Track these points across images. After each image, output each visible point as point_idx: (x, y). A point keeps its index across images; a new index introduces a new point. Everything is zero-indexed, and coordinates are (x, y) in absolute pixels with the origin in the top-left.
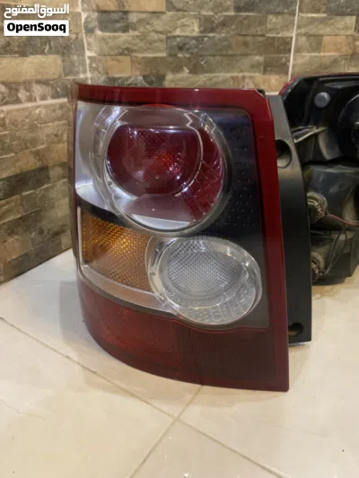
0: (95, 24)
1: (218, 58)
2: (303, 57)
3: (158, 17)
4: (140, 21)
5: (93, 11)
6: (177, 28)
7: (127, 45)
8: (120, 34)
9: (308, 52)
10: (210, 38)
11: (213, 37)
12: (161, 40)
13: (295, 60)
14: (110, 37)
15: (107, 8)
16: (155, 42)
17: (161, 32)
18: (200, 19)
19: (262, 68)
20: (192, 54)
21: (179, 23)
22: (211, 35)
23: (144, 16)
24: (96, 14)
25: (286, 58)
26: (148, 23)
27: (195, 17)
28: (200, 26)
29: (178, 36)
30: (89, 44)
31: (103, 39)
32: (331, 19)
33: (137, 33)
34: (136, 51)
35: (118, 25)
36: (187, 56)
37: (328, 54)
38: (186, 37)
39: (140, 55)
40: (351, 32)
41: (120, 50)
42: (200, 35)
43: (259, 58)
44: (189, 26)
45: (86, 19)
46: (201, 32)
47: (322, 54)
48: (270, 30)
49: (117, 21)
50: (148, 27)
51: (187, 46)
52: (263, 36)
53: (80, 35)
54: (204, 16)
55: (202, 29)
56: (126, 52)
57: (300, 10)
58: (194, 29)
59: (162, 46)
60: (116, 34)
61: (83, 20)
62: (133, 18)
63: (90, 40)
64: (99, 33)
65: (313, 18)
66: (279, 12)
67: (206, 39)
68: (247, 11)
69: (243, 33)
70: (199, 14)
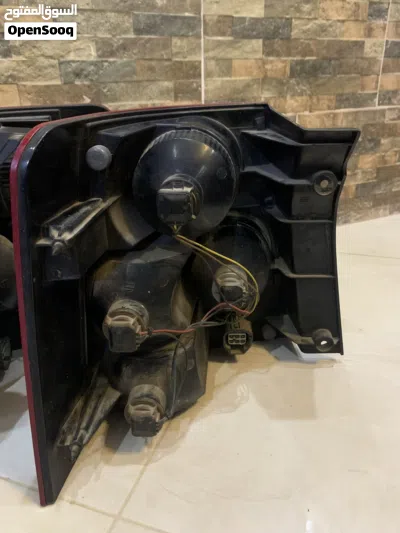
1: (122, 84)
2: (214, 82)
4: (24, 44)
6: (69, 52)
7: (11, 72)
9: (219, 76)
10: (110, 63)
11: (114, 62)
12: (53, 66)
13: (206, 85)
16: (46, 68)
17: (51, 57)
18: (97, 43)
19: (172, 94)
20: (92, 80)
21: (72, 46)
22: (111, 60)
25: (197, 83)
26: (34, 47)
27: (90, 40)
28: (98, 50)
29: (73, 61)
32: (237, 42)
33: (22, 58)
34: (23, 79)
36: (86, 83)
37: (240, 79)
38: (83, 62)
39: (28, 83)
40: (260, 55)
41: (3, 78)
42: (100, 59)
43: (168, 84)
44: (84, 49)
46: (99, 56)
47: (233, 78)
48: (177, 53)
50: (34, 50)
51: (85, 73)
52: (169, 60)
54: (101, 38)
55: (99, 53)
56: (10, 80)
57: (205, 33)
58: (92, 54)
59: (55, 72)
65: (219, 41)
66: (183, 35)
67: (106, 64)
68: (148, 33)
69: (147, 57)
70: (95, 36)
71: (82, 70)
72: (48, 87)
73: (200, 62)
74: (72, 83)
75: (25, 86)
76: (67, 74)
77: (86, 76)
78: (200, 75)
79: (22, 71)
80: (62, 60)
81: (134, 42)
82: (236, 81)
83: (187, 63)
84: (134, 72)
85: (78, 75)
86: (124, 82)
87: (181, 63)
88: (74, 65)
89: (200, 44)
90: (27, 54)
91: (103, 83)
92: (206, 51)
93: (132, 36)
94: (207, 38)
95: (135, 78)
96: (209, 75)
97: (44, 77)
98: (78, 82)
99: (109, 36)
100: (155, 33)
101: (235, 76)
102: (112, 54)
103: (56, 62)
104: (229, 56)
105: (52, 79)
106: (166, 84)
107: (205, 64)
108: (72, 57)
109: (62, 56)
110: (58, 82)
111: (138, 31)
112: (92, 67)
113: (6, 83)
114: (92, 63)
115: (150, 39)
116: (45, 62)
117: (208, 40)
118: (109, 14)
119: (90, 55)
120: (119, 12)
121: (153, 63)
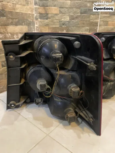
0: (38, 17)
4: (51, 16)
6: (62, 18)
7: (47, 23)
9: (104, 26)
11: (73, 21)
14: (42, 21)
19: (89, 31)
23: (53, 15)
24: (39, 14)
25: (96, 28)
26: (54, 17)
30: (36, 23)
31: (40, 21)
34: (50, 25)
35: (45, 18)
38: (65, 21)
49: (45, 16)
52: (89, 21)
65: (105, 16)
67: (71, 22)
68: (84, 14)
72: (55, 27)
73: (98, 22)
77: (66, 25)
78: (98, 26)
79: (49, 23)
81: (80, 16)
82: (109, 28)
83: (94, 22)
84: (78, 24)
85: (63, 24)
87: (92, 22)
88: (63, 22)
89: (99, 17)
90: (52, 19)
92: (100, 19)
93: (79, 14)
95: (78, 26)
97: (55, 25)
98: (63, 26)
100: (86, 14)
101: (109, 26)
102: (73, 19)
103: (58, 21)
105: (57, 25)
106: (87, 28)
107: (100, 23)
109: (60, 20)
110: (58, 26)
111: (81, 13)
113: (46, 26)
115: (84, 15)
116: (56, 21)
118: (74, 9)
119: (67, 19)
120: (77, 8)
121: (84, 22)
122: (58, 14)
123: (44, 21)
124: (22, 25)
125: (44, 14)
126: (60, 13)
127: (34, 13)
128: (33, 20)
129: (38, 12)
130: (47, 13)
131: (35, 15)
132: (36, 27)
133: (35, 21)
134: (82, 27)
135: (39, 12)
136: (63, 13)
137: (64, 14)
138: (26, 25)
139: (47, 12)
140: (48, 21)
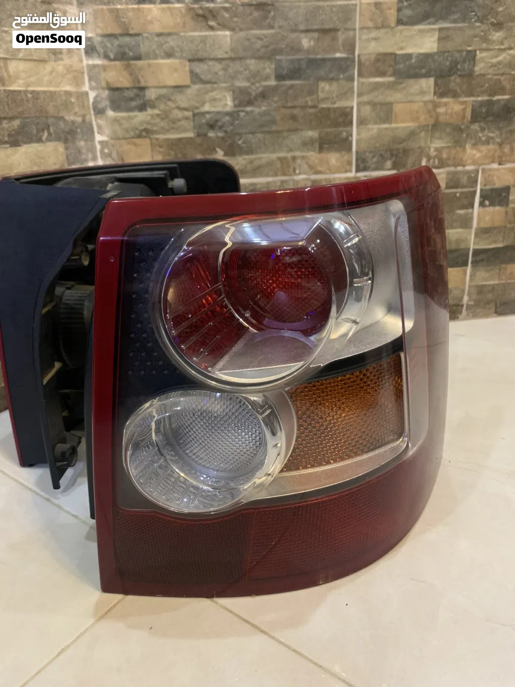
0: (105, 103)
1: (259, 136)
2: (369, 130)
3: (181, 92)
4: (159, 98)
5: (103, 89)
6: (204, 103)
7: (145, 126)
8: (136, 113)
9: (376, 123)
10: (247, 113)
11: (252, 112)
12: (187, 118)
13: (358, 133)
14: (123, 118)
15: (119, 85)
16: (179, 120)
17: (186, 109)
18: (234, 92)
19: (317, 145)
20: (226, 132)
21: (207, 97)
22: (249, 109)
23: (164, 91)
24: (107, 92)
25: (347, 132)
26: (169, 100)
27: (227, 89)
28: (234, 100)
29: (208, 113)
30: (99, 127)
31: (116, 120)
32: (401, 83)
33: (156, 111)
34: (156, 132)
35: (133, 104)
36: (220, 134)
37: (402, 125)
38: (218, 113)
39: (162, 137)
40: (430, 97)
41: (137, 132)
42: (236, 109)
43: (312, 134)
44: (220, 100)
45: (95, 98)
46: (235, 106)
47: (394, 125)
48: (324, 100)
49: (132, 99)
50: (170, 103)
51: (220, 124)
52: (315, 107)
53: (88, 117)
54: (239, 88)
55: (236, 102)
56: (144, 134)
57: (360, 75)
58: (228, 103)
59: (189, 124)
60: (131, 114)
61: (91, 100)
62: (151, 94)
63: (100, 122)
64: (110, 113)
65: (377, 83)
66: (332, 79)
67: (242, 114)
68: (291, 78)
69: (289, 104)
70: (233, 85)
71: (217, 121)
72: (180, 140)
73: (352, 108)
74: (205, 135)
75: (157, 139)
76: (200, 126)
77: (221, 127)
78: (351, 123)
79: (155, 125)
80: (196, 111)
81: (275, 89)
82: (397, 128)
83: (335, 110)
84: (273, 122)
85: (212, 126)
86: (262, 132)
87: (329, 109)
88: (208, 116)
89: (353, 87)
90: (162, 107)
91: (238, 134)
92: (360, 95)
93: (272, 82)
94: (362, 80)
95: (274, 128)
96: (362, 122)
97: (177, 130)
98: (211, 134)
99: (247, 84)
100: (299, 78)
101: (396, 122)
102: (250, 103)
103: (189, 114)
104: (390, 99)
105: (185, 131)
106: (310, 133)
107: (359, 110)
108: (207, 108)
109: (197, 108)
110: (191, 135)
111: (280, 77)
112: (227, 118)
113: (139, 136)
114: (227, 114)
115: (292, 86)
116: (179, 114)
117: (363, 83)
118: (248, 61)
119: (226, 105)
120: (260, 58)
121: (296, 111)
122: (187, 87)
123: (130, 118)
124: (39, 140)
125: (128, 89)
126: (194, 83)
127: (86, 88)
128: (84, 116)
129: (104, 84)
130: (143, 84)
131: (92, 95)
132: (101, 142)
133: (93, 118)
134: (289, 130)
135: (107, 83)
136: (205, 82)
137: (208, 86)
138: (58, 139)
139: (139, 82)
140: (149, 118)
